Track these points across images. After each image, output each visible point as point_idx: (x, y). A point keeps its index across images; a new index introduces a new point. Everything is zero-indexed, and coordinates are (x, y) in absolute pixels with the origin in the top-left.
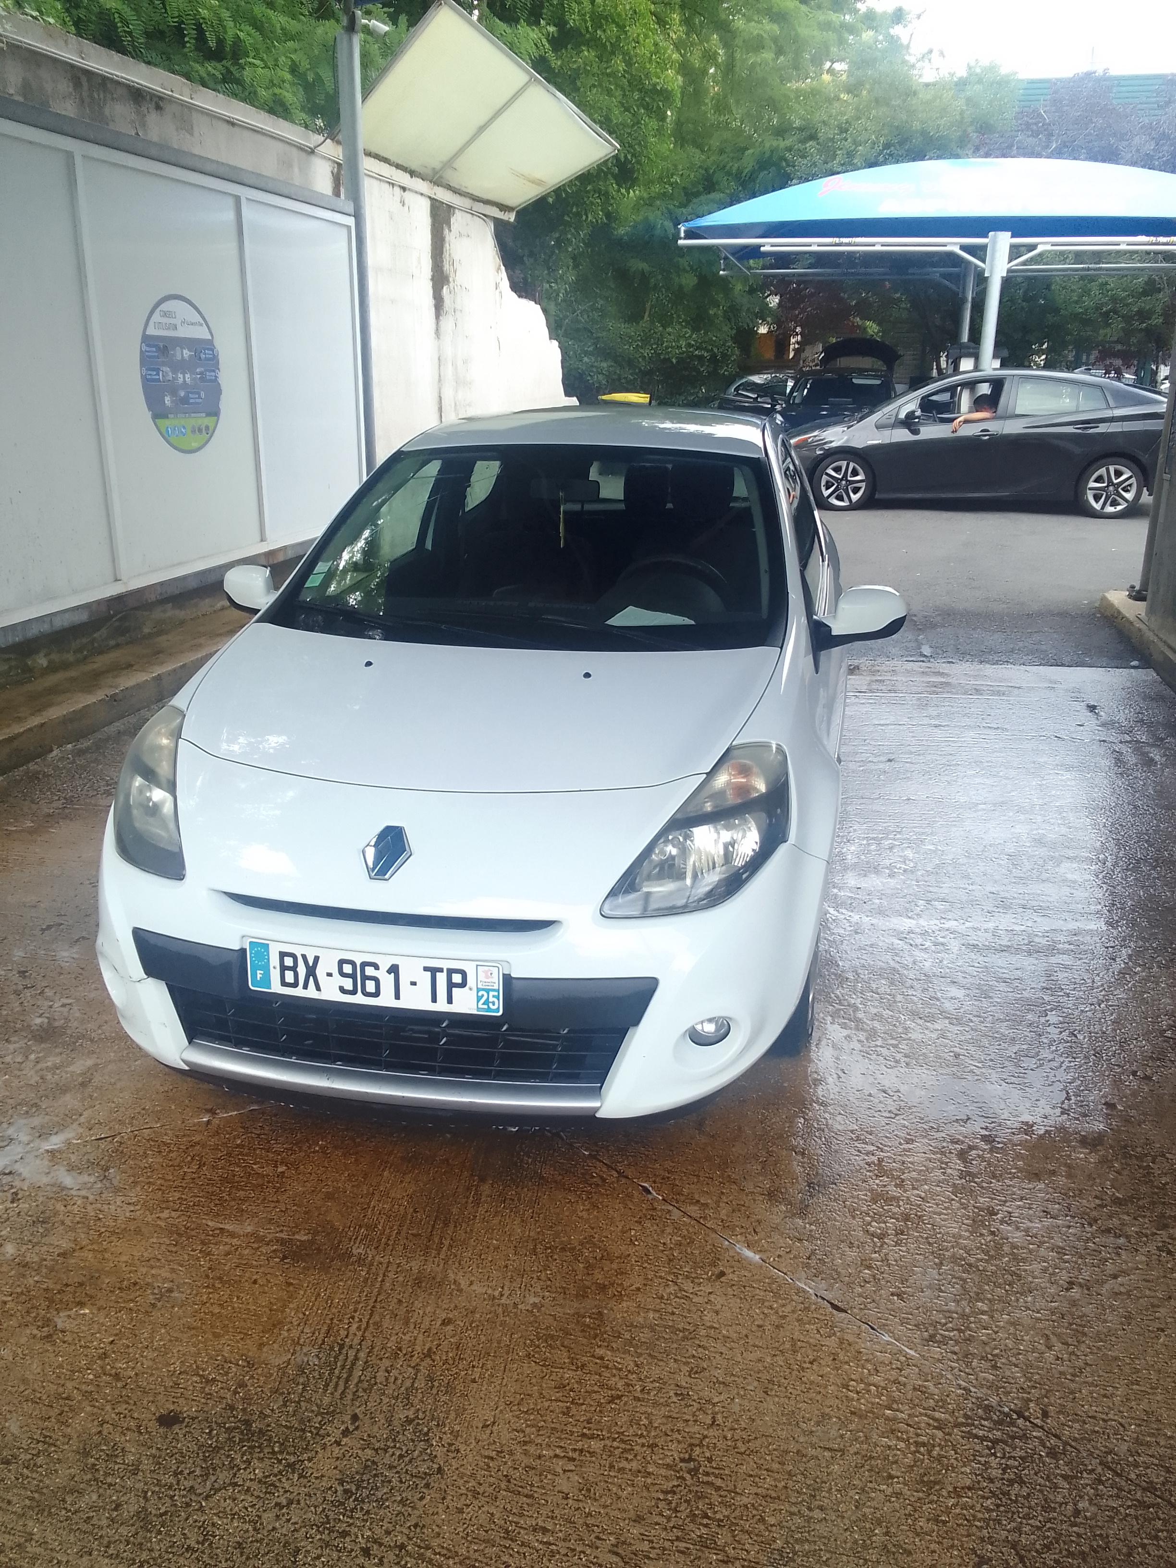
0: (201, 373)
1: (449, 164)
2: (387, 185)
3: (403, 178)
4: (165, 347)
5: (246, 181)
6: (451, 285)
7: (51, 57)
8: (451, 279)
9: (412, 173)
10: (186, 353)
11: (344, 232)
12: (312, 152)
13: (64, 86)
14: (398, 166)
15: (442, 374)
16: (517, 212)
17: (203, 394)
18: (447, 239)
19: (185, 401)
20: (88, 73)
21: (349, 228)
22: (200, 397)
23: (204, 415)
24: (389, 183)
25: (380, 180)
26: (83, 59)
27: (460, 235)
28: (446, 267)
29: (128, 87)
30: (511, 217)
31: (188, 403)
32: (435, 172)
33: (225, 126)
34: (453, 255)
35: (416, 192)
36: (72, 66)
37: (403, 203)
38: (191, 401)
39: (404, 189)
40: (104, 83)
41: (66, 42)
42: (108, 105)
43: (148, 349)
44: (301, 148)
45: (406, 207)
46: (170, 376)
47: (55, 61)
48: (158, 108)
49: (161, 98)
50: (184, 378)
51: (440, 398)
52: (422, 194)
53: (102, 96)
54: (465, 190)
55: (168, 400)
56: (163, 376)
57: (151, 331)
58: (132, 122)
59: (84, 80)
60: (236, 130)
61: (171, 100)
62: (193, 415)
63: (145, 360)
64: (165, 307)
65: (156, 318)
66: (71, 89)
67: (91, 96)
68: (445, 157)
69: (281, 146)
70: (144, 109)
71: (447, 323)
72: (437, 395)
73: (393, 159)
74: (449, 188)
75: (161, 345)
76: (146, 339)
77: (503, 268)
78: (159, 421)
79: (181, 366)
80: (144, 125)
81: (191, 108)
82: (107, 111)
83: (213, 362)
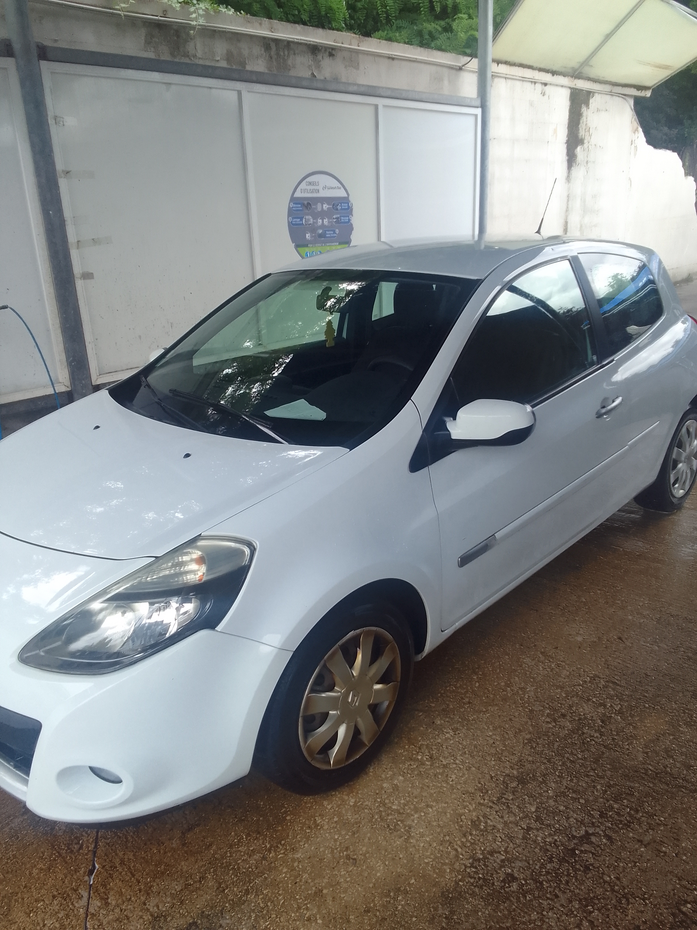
0: (337, 218)
1: (586, 62)
2: (529, 84)
3: (547, 77)
4: (309, 204)
5: (383, 94)
6: (586, 145)
7: (247, 35)
8: (585, 141)
9: (554, 73)
10: (326, 207)
11: (472, 119)
12: (460, 69)
13: (257, 50)
14: (540, 70)
15: (570, 206)
16: (653, 90)
17: (337, 231)
18: (585, 114)
19: (320, 236)
20: (277, 41)
21: (476, 116)
22: (335, 233)
23: (338, 244)
24: (532, 82)
25: (523, 81)
26: (272, 32)
27: (598, 110)
28: (582, 133)
29: (306, 44)
30: (648, 94)
31: (325, 237)
32: (574, 70)
33: (386, 60)
34: (589, 124)
35: (557, 85)
36: (264, 38)
37: (544, 94)
38: (327, 236)
39: (545, 84)
40: (289, 44)
41: (260, 24)
42: (291, 58)
43: (294, 206)
44: (451, 67)
45: (546, 97)
46: (311, 221)
47: (251, 37)
48: (331, 55)
49: (333, 49)
50: (323, 221)
51: (566, 223)
52: (562, 86)
53: (286, 53)
54: (602, 79)
55: (308, 236)
56: (305, 221)
57: (298, 194)
58: (310, 67)
59: (273, 45)
60: (395, 62)
61: (341, 49)
62: (328, 244)
63: (291, 212)
64: (310, 179)
65: (303, 185)
66: (263, 52)
67: (278, 54)
68: (581, 58)
69: (433, 68)
70: (320, 57)
71: (578, 172)
72: (562, 221)
73: (535, 65)
74: (589, 79)
75: (306, 203)
76: (293, 200)
77: (640, 130)
78: (300, 249)
79: (323, 214)
80: (318, 67)
81: (357, 52)
82: (290, 62)
83: (349, 210)
